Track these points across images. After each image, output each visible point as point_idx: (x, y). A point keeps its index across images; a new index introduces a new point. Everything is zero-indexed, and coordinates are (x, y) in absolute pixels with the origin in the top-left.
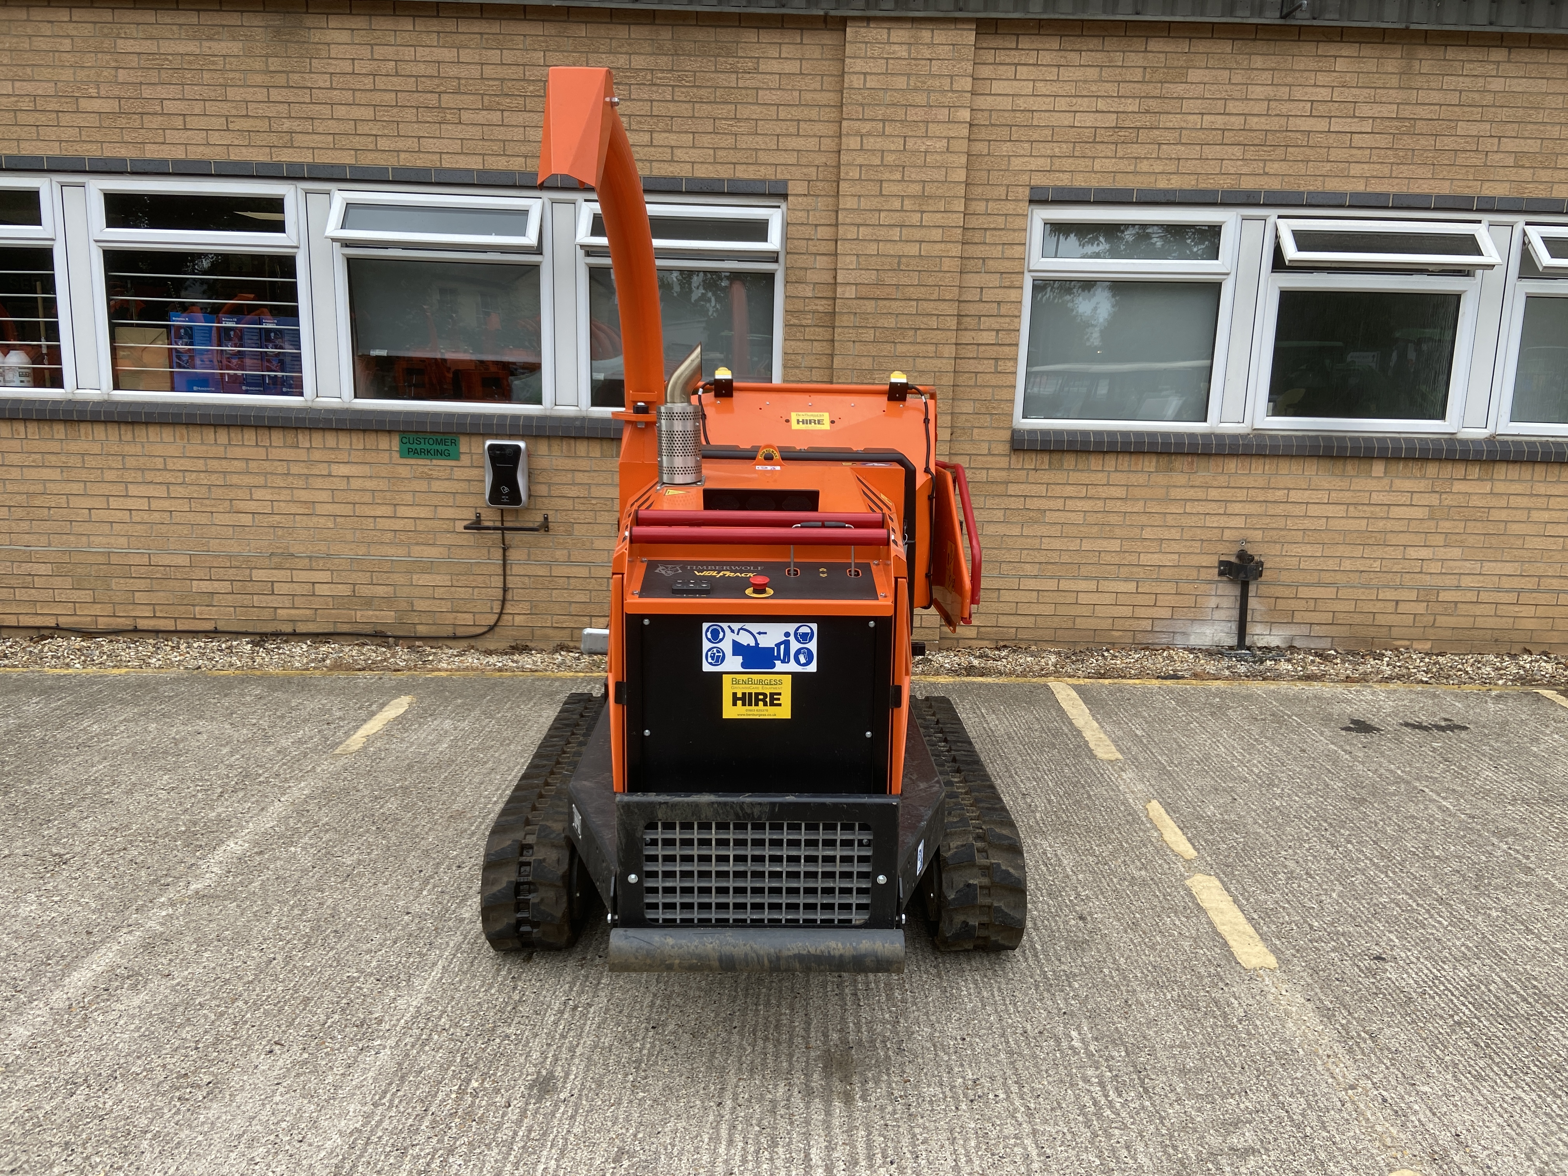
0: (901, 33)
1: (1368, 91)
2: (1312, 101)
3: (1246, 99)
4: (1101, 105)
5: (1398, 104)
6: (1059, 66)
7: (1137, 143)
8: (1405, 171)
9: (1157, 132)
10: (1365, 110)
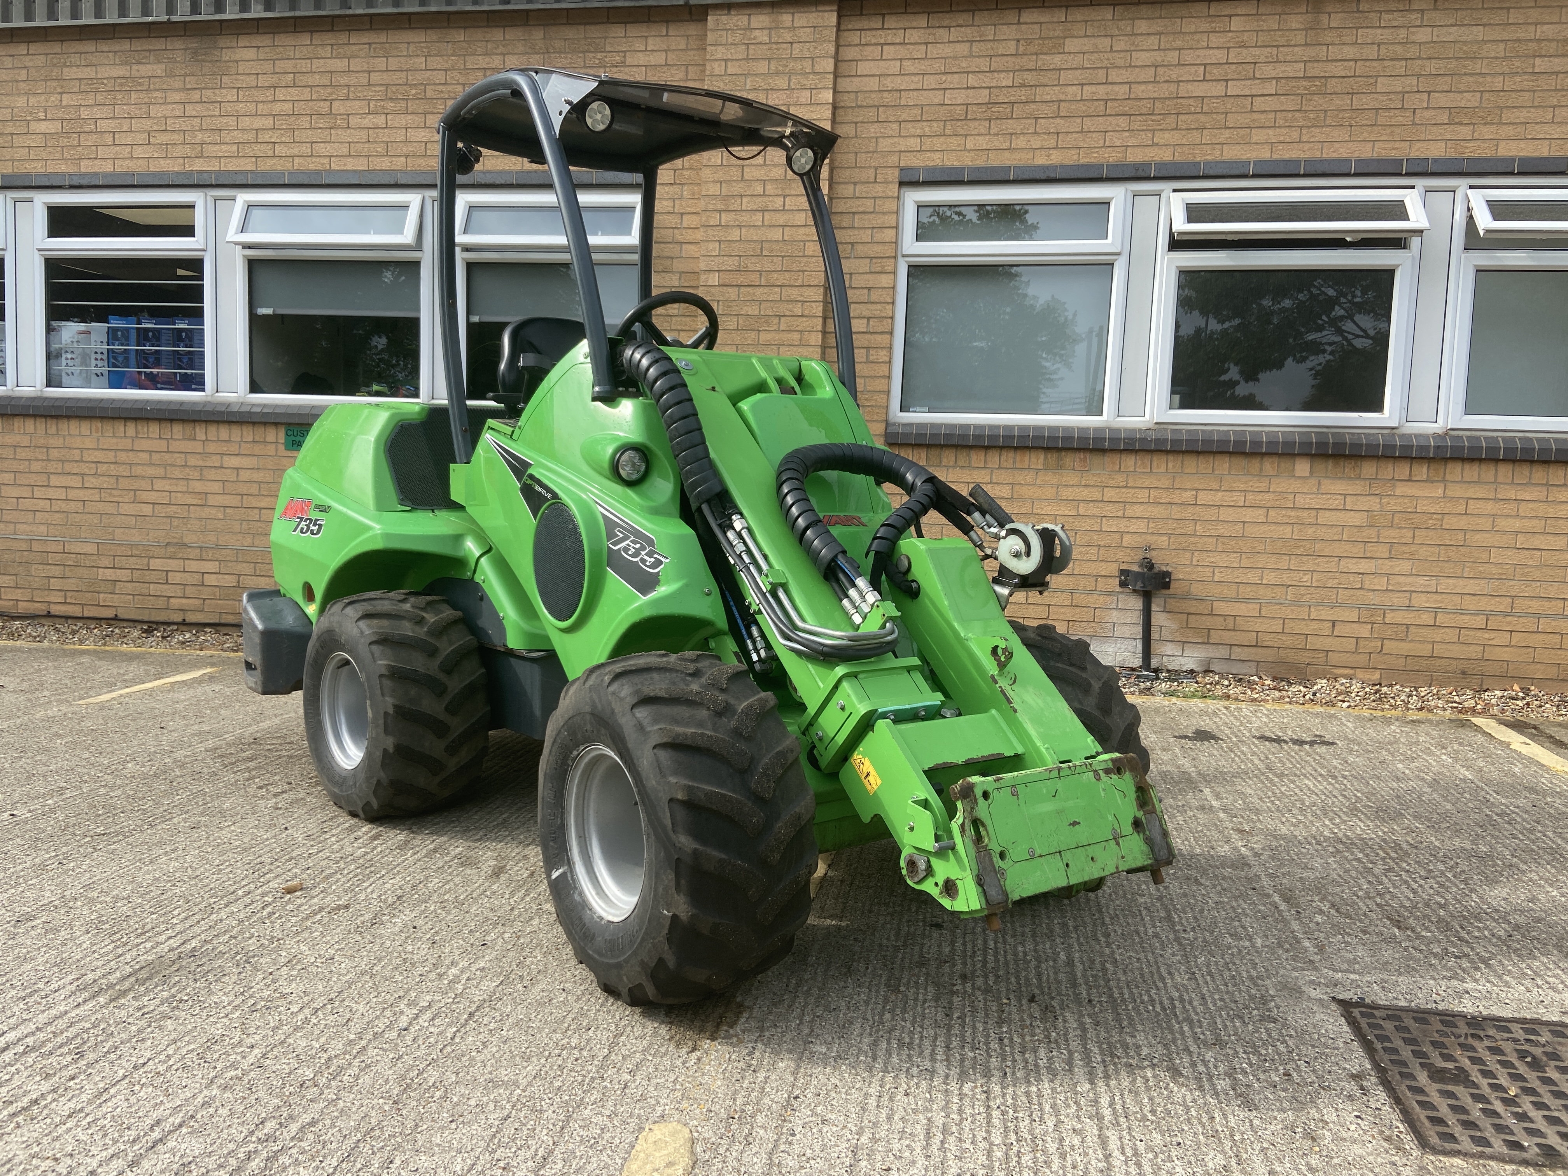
0: (762, 18)
1: (1269, 50)
2: (1205, 65)
3: (1130, 66)
4: (972, 80)
5: (1305, 62)
6: (926, 44)
7: (1012, 118)
8: (1318, 134)
9: (1033, 106)
10: (1268, 71)
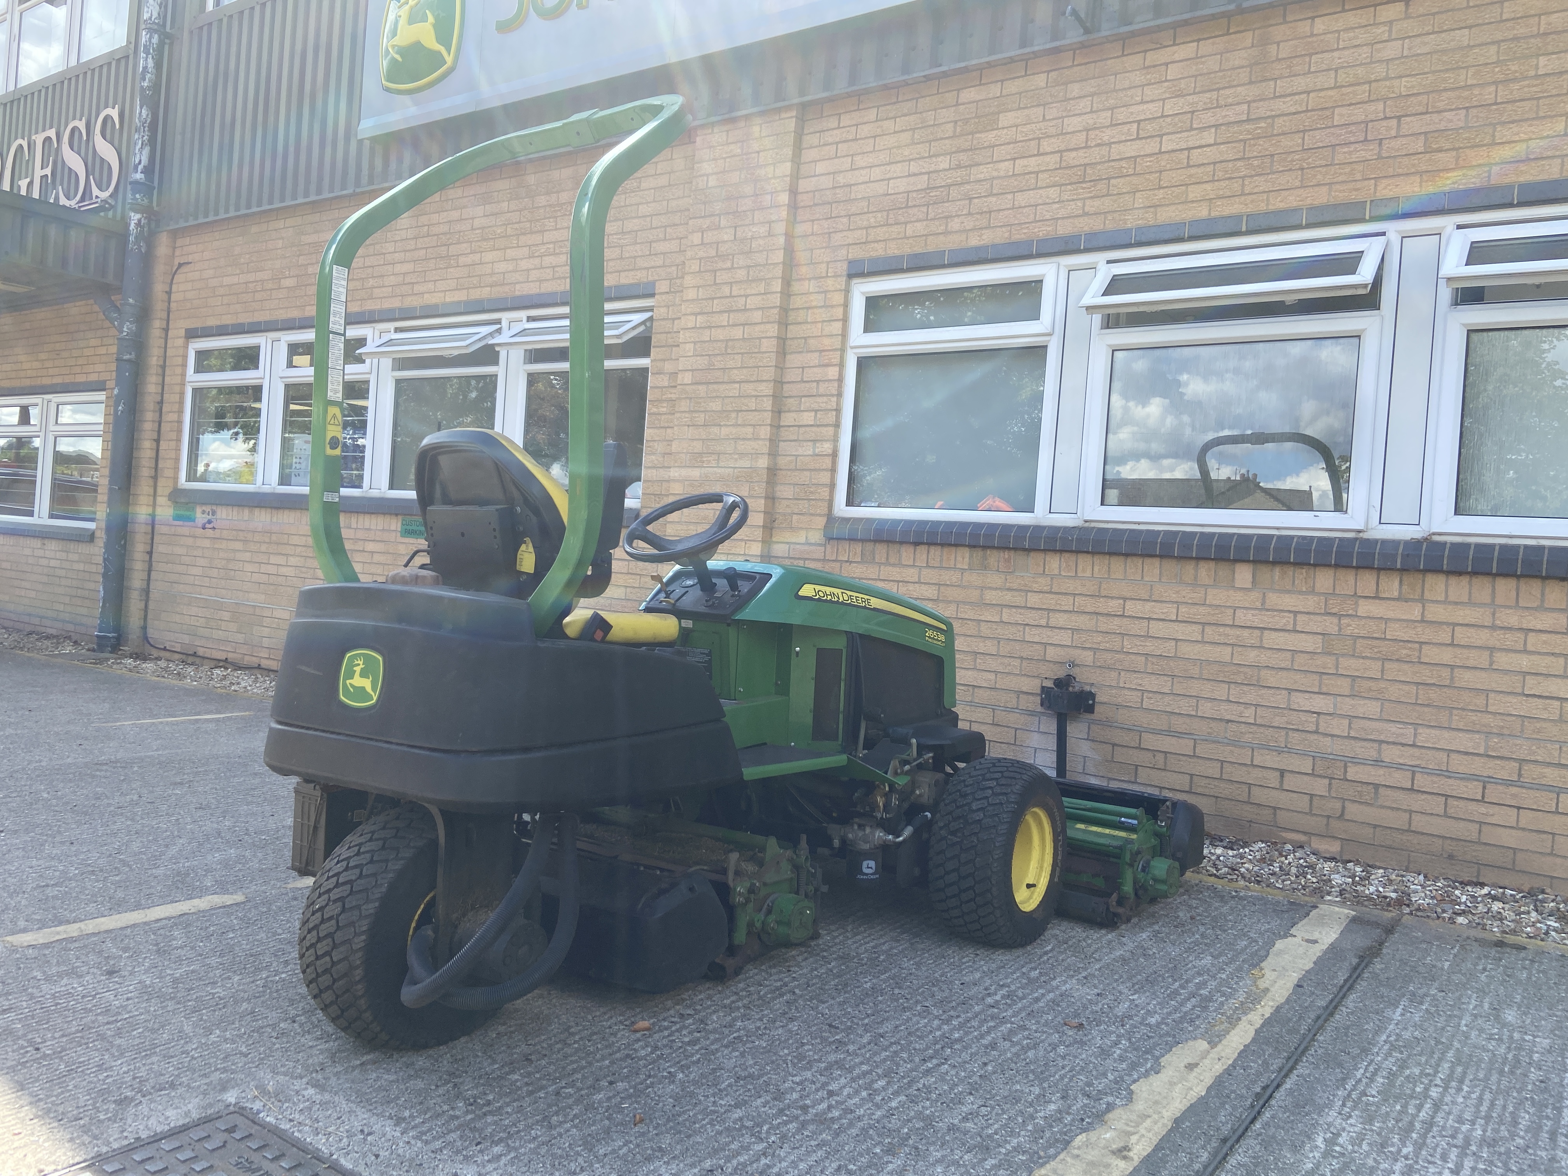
1: (1208, 95)
2: (1139, 122)
3: (1062, 134)
4: (914, 167)
5: (1249, 102)
6: (875, 137)
7: (948, 201)
8: (1263, 183)
9: (968, 187)
